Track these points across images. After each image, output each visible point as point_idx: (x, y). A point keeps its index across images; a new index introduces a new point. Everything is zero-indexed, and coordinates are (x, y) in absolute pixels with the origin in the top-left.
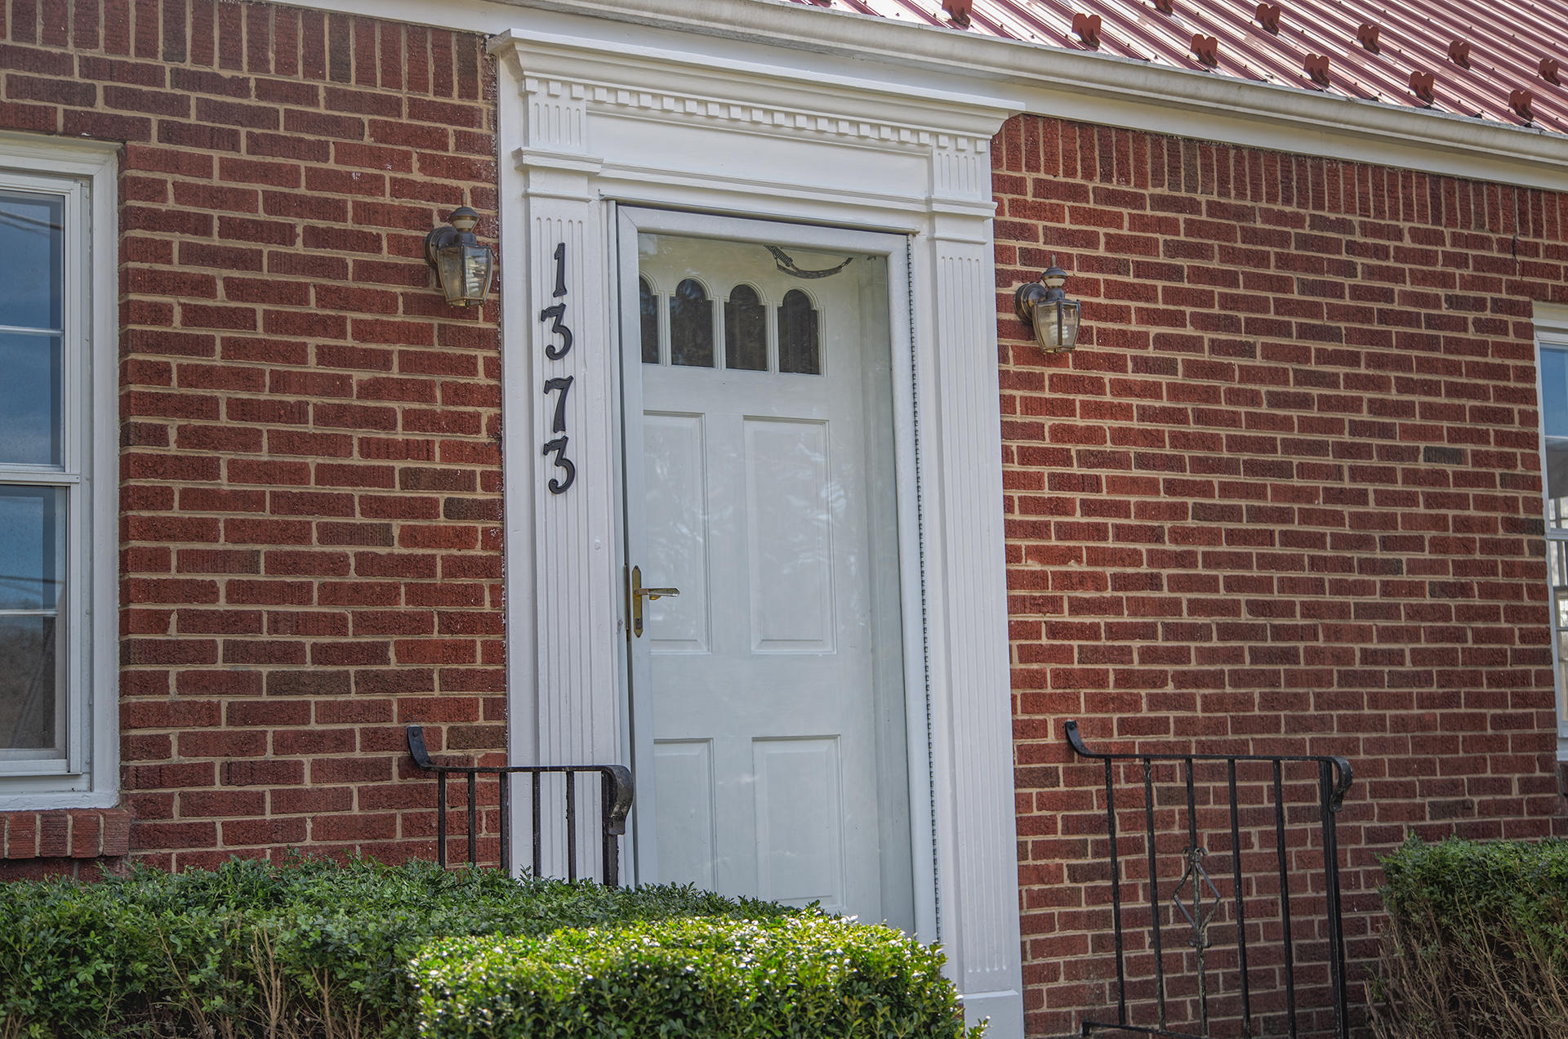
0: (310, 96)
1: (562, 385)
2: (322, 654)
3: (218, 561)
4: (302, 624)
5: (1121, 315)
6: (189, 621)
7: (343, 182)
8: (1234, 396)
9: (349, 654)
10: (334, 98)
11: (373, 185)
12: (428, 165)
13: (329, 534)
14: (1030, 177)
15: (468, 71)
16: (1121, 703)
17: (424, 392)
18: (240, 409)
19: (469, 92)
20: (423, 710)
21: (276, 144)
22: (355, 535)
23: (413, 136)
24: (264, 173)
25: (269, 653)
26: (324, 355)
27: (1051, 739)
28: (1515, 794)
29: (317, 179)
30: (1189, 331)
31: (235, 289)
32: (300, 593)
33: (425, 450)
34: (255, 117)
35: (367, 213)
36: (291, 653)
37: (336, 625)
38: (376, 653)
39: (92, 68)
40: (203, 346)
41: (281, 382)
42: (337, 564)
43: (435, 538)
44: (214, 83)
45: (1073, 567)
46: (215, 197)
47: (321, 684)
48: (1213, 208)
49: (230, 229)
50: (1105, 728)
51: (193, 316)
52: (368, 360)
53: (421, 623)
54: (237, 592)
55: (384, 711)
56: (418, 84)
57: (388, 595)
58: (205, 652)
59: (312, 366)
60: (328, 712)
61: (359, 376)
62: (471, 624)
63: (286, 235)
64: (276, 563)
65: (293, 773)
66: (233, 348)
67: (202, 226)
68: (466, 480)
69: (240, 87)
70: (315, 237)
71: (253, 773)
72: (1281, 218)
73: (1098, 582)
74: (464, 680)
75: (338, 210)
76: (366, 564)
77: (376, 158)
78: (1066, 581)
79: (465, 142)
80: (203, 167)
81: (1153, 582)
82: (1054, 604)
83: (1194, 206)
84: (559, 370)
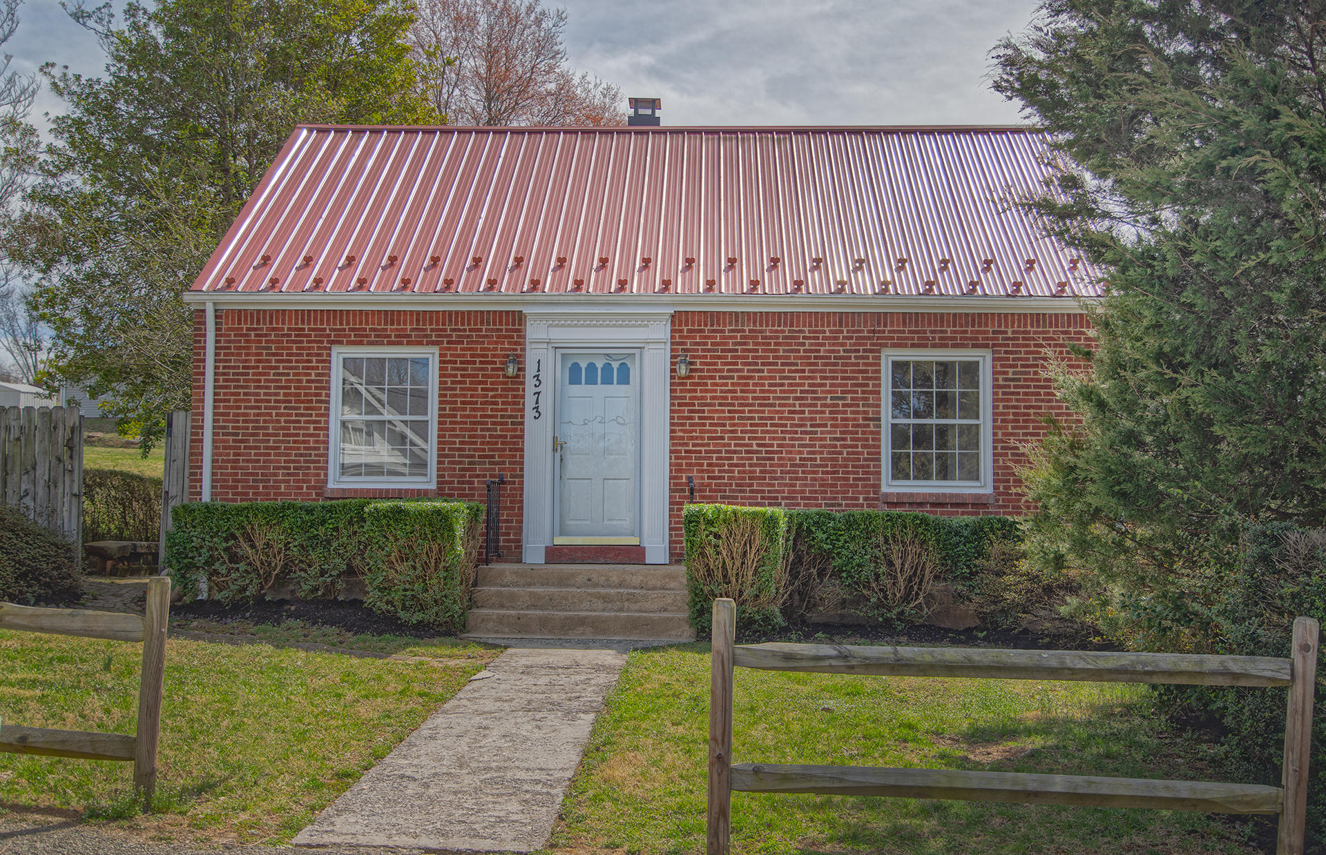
0: (481, 330)
1: (538, 393)
2: (480, 457)
3: (457, 436)
4: (475, 450)
5: (715, 364)
6: (450, 449)
7: (489, 349)
8: (755, 385)
9: (486, 457)
10: (507, 330)
11: (496, 349)
12: (509, 343)
13: (482, 430)
14: (685, 328)
15: (520, 319)
16: (708, 471)
17: (507, 396)
18: (463, 403)
19: (520, 324)
20: (504, 469)
21: (473, 342)
22: (488, 430)
23: (505, 337)
24: (470, 349)
25: (468, 456)
26: (483, 389)
27: (684, 480)
28: (861, 501)
29: (482, 349)
30: (740, 367)
31: (462, 376)
32: (475, 443)
33: (506, 410)
34: (468, 337)
35: (494, 356)
36: (473, 456)
37: (484, 450)
38: (493, 457)
39: (432, 330)
40: (455, 389)
41: (472, 396)
42: (484, 437)
43: (508, 430)
44: (459, 330)
45: (694, 434)
46: (458, 356)
47: (480, 463)
48: (750, 331)
49: (462, 362)
50: (703, 478)
51: (453, 382)
52: (493, 390)
53: (504, 450)
54: (461, 443)
55: (494, 470)
56: (507, 324)
57: (496, 443)
58: (454, 456)
59: (480, 392)
60: (481, 470)
61: (491, 394)
62: (516, 450)
63: (474, 363)
64: (470, 437)
65: (473, 483)
66: (462, 389)
67: (455, 362)
68: (516, 417)
69: (465, 330)
70: (481, 362)
71: (463, 483)
72: (776, 331)
73: (702, 438)
74: (514, 463)
75: (487, 356)
76: (491, 436)
77: (496, 343)
78: (692, 438)
79: (519, 337)
80: (456, 349)
81: (722, 438)
82: (687, 444)
83: (744, 331)
84: (537, 390)
